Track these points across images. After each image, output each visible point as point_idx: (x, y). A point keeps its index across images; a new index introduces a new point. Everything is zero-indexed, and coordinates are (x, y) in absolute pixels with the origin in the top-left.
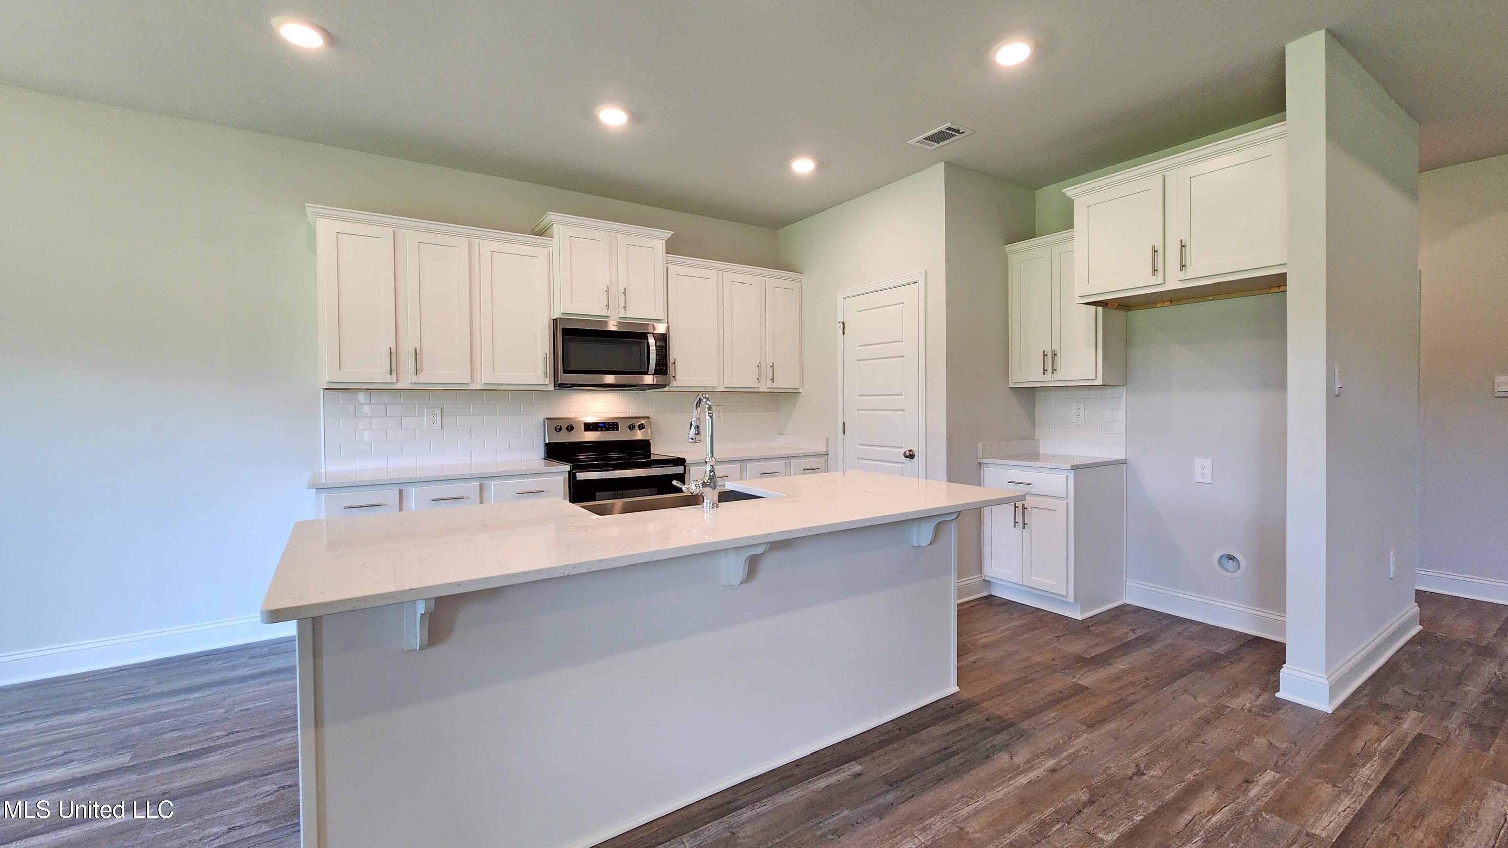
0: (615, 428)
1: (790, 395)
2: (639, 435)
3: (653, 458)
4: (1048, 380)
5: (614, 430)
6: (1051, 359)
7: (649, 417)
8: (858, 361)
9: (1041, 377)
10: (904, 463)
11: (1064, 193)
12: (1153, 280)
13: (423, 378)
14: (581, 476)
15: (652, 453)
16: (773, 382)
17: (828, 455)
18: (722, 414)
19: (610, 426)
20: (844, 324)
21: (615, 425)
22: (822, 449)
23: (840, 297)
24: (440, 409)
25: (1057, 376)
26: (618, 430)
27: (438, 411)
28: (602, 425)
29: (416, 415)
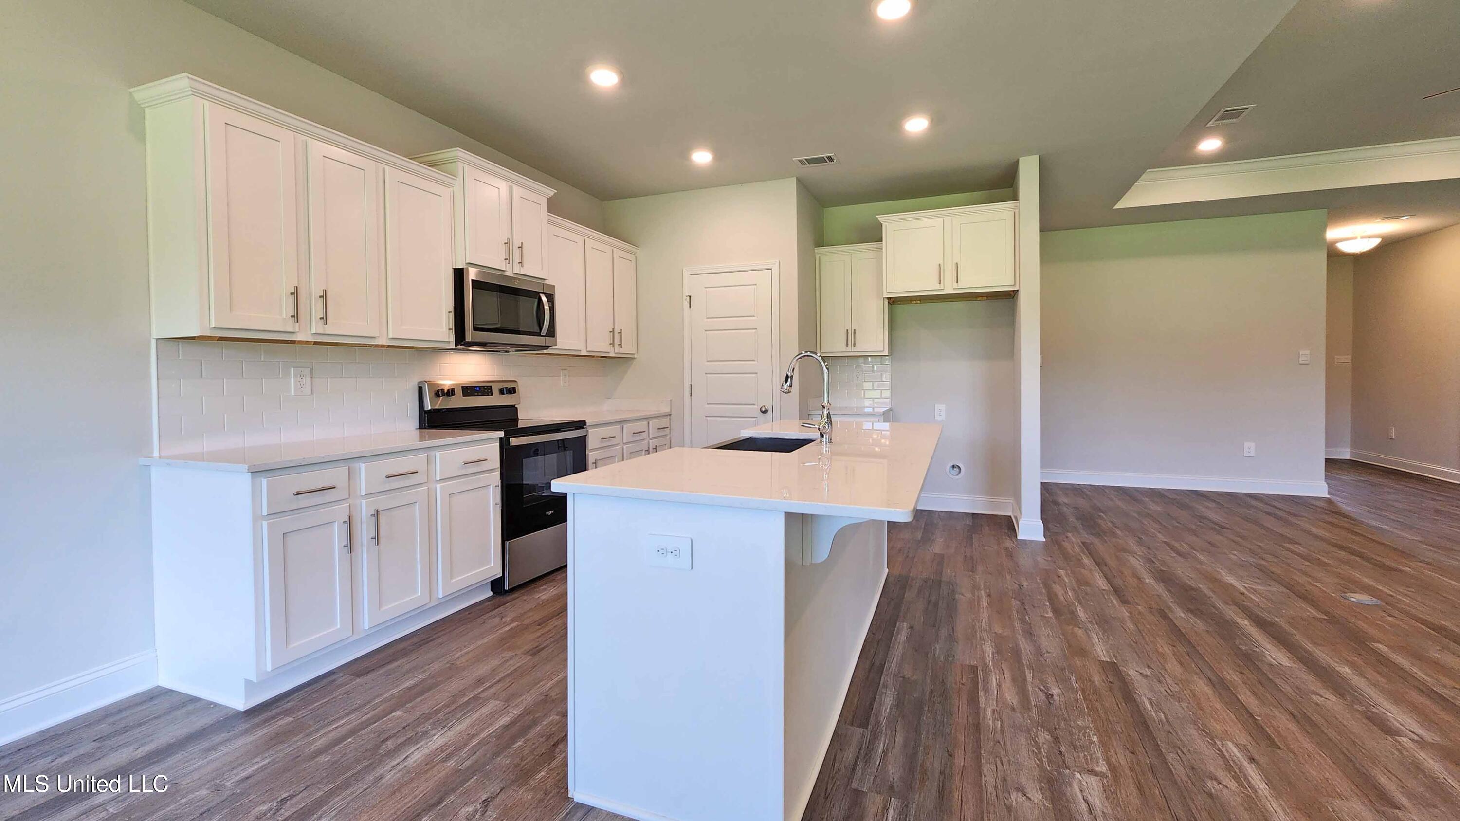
0: (490, 392)
1: (624, 360)
2: (506, 400)
3: (521, 425)
4: (850, 351)
5: (488, 395)
6: (851, 337)
7: (515, 381)
8: (705, 331)
9: (844, 349)
10: (756, 417)
11: (877, 218)
12: (937, 287)
13: (329, 329)
14: (514, 441)
15: (520, 418)
16: (621, 347)
17: (670, 415)
18: (567, 377)
19: (482, 390)
20: (690, 297)
21: (489, 389)
22: (667, 410)
23: (686, 274)
24: (310, 369)
25: (856, 349)
26: (492, 395)
27: (307, 371)
28: (478, 389)
29: (281, 376)
